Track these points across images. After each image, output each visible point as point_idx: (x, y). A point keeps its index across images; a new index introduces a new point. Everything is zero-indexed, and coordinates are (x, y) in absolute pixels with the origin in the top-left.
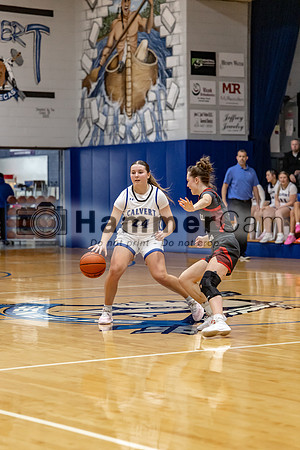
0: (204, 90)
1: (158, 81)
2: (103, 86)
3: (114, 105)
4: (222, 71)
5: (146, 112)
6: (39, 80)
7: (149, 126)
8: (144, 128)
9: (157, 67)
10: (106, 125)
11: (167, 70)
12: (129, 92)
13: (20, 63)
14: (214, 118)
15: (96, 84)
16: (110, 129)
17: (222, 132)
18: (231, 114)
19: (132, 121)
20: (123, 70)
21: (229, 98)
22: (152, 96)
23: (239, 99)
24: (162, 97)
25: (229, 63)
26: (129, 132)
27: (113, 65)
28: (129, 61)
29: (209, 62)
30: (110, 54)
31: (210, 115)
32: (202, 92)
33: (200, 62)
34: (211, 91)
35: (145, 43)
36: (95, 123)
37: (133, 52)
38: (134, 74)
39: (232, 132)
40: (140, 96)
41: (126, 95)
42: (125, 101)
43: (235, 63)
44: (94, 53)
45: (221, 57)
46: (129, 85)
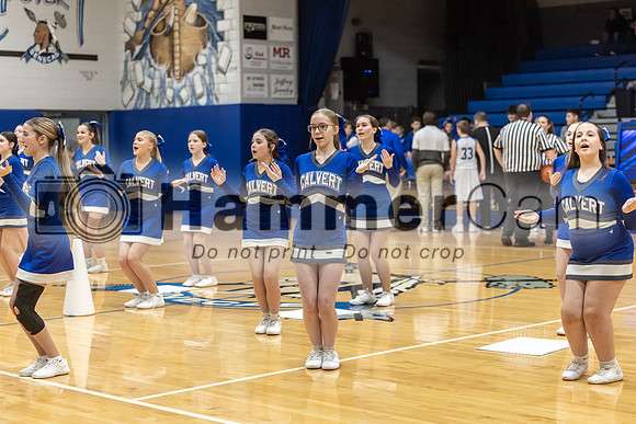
0: (257, 54)
1: (209, 45)
2: (148, 49)
3: (161, 68)
4: (273, 35)
5: (196, 76)
6: (82, 43)
7: (199, 89)
8: (194, 92)
9: (207, 30)
10: (152, 88)
11: (218, 34)
12: (177, 55)
13: (64, 26)
14: (265, 82)
15: (141, 46)
16: (156, 92)
17: (273, 96)
18: (281, 77)
19: (181, 85)
20: (170, 33)
21: (279, 62)
22: (202, 60)
23: (289, 64)
24: (213, 60)
25: (279, 28)
26: (177, 95)
27: (159, 28)
28: (177, 24)
29: (260, 26)
30: (156, 17)
31: (262, 79)
32: (254, 56)
33: (253, 26)
34: (262, 55)
35: (194, 7)
36: (140, 86)
37: (181, 15)
38: (182, 37)
39: (282, 95)
40: (189, 59)
41: (173, 58)
42: (173, 64)
43: (285, 28)
44: (139, 16)
45: (272, 21)
46: (177, 48)
